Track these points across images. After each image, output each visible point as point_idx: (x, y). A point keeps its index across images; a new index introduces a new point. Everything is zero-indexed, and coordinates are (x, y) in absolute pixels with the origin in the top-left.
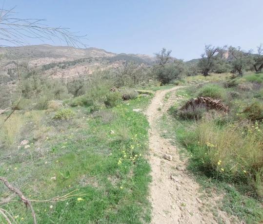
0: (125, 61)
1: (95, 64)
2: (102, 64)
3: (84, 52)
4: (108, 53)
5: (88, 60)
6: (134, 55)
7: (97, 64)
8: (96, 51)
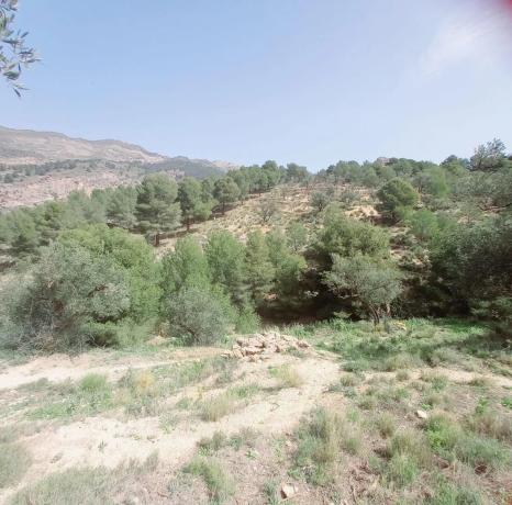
0: (182, 173)
1: (105, 176)
2: (124, 176)
3: (91, 148)
4: (150, 154)
5: (87, 165)
6: (207, 162)
7: (111, 176)
8: (120, 148)
